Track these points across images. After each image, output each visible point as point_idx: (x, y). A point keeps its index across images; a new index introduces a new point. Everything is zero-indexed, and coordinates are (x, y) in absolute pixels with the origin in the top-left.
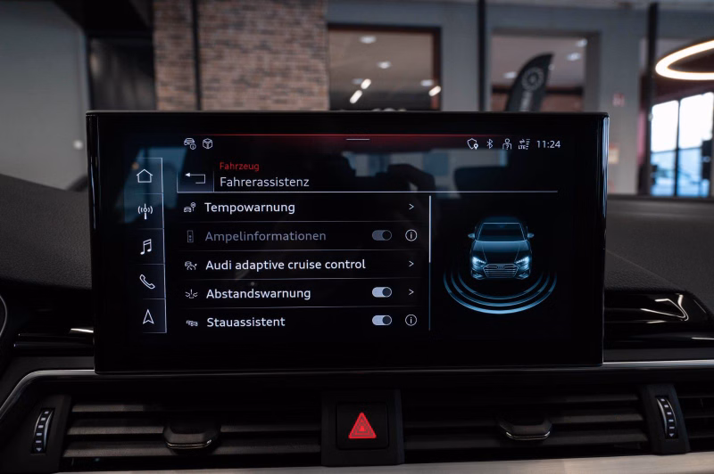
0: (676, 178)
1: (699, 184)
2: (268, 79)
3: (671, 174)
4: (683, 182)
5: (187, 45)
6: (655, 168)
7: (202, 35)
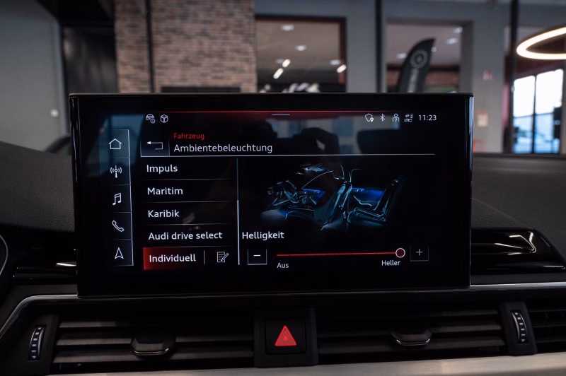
0: (533, 137)
1: (552, 142)
2: (207, 60)
3: (529, 134)
4: (539, 141)
5: (143, 33)
6: (517, 130)
7: (154, 24)
